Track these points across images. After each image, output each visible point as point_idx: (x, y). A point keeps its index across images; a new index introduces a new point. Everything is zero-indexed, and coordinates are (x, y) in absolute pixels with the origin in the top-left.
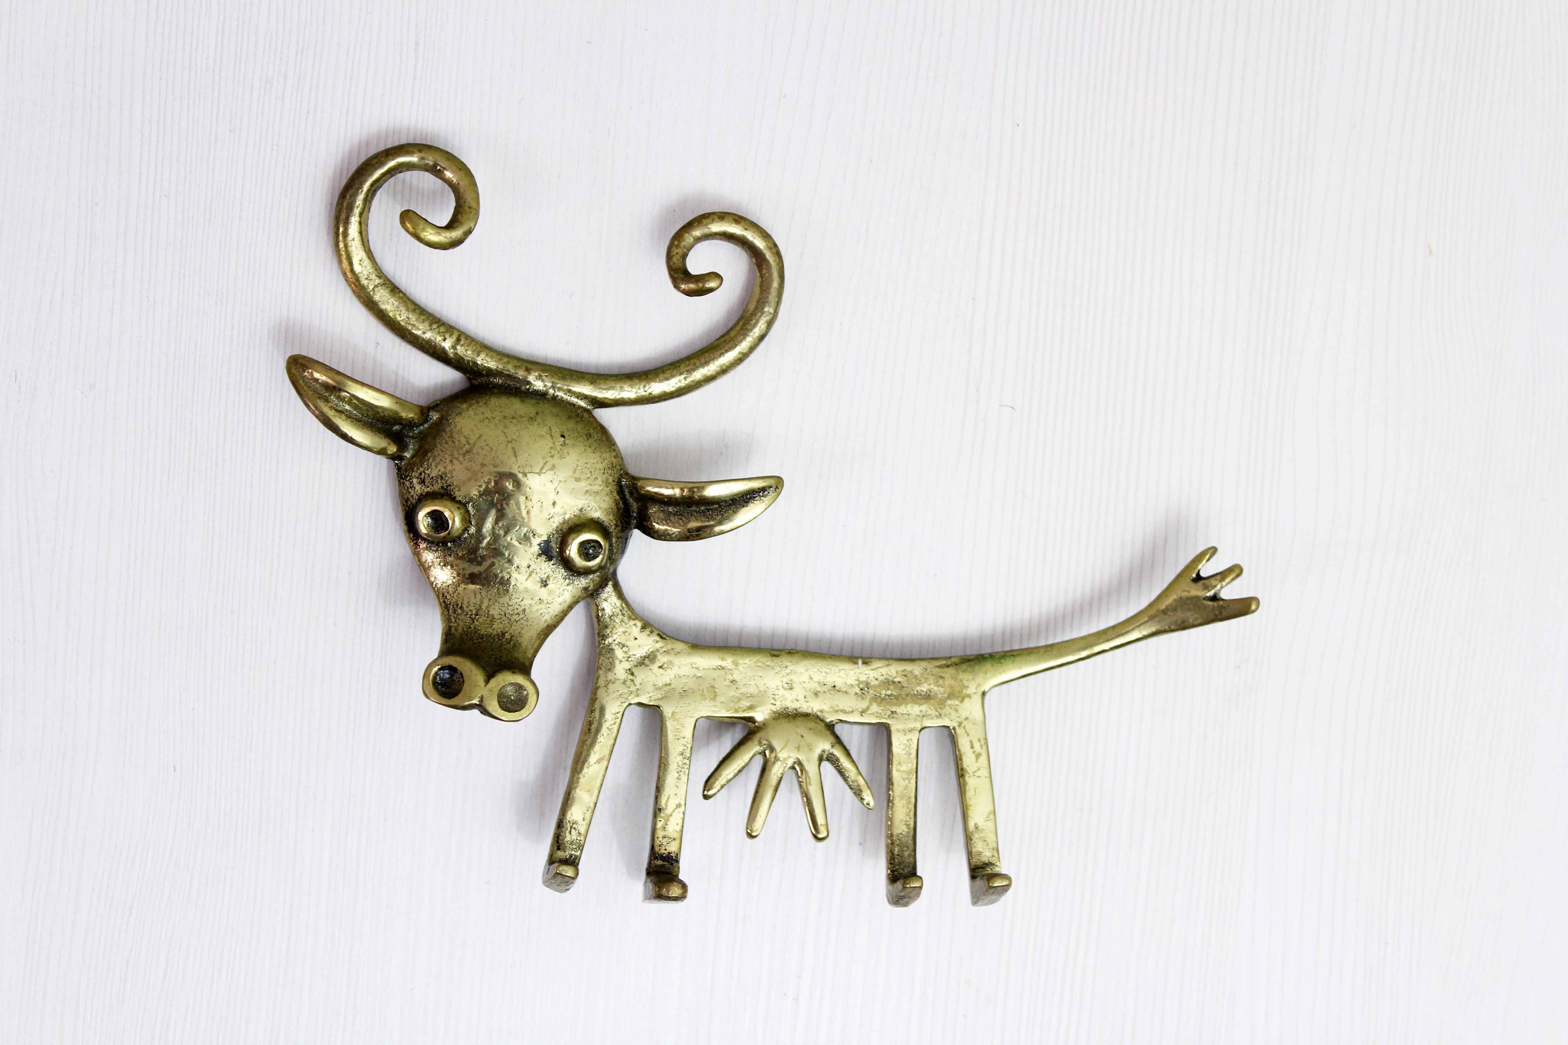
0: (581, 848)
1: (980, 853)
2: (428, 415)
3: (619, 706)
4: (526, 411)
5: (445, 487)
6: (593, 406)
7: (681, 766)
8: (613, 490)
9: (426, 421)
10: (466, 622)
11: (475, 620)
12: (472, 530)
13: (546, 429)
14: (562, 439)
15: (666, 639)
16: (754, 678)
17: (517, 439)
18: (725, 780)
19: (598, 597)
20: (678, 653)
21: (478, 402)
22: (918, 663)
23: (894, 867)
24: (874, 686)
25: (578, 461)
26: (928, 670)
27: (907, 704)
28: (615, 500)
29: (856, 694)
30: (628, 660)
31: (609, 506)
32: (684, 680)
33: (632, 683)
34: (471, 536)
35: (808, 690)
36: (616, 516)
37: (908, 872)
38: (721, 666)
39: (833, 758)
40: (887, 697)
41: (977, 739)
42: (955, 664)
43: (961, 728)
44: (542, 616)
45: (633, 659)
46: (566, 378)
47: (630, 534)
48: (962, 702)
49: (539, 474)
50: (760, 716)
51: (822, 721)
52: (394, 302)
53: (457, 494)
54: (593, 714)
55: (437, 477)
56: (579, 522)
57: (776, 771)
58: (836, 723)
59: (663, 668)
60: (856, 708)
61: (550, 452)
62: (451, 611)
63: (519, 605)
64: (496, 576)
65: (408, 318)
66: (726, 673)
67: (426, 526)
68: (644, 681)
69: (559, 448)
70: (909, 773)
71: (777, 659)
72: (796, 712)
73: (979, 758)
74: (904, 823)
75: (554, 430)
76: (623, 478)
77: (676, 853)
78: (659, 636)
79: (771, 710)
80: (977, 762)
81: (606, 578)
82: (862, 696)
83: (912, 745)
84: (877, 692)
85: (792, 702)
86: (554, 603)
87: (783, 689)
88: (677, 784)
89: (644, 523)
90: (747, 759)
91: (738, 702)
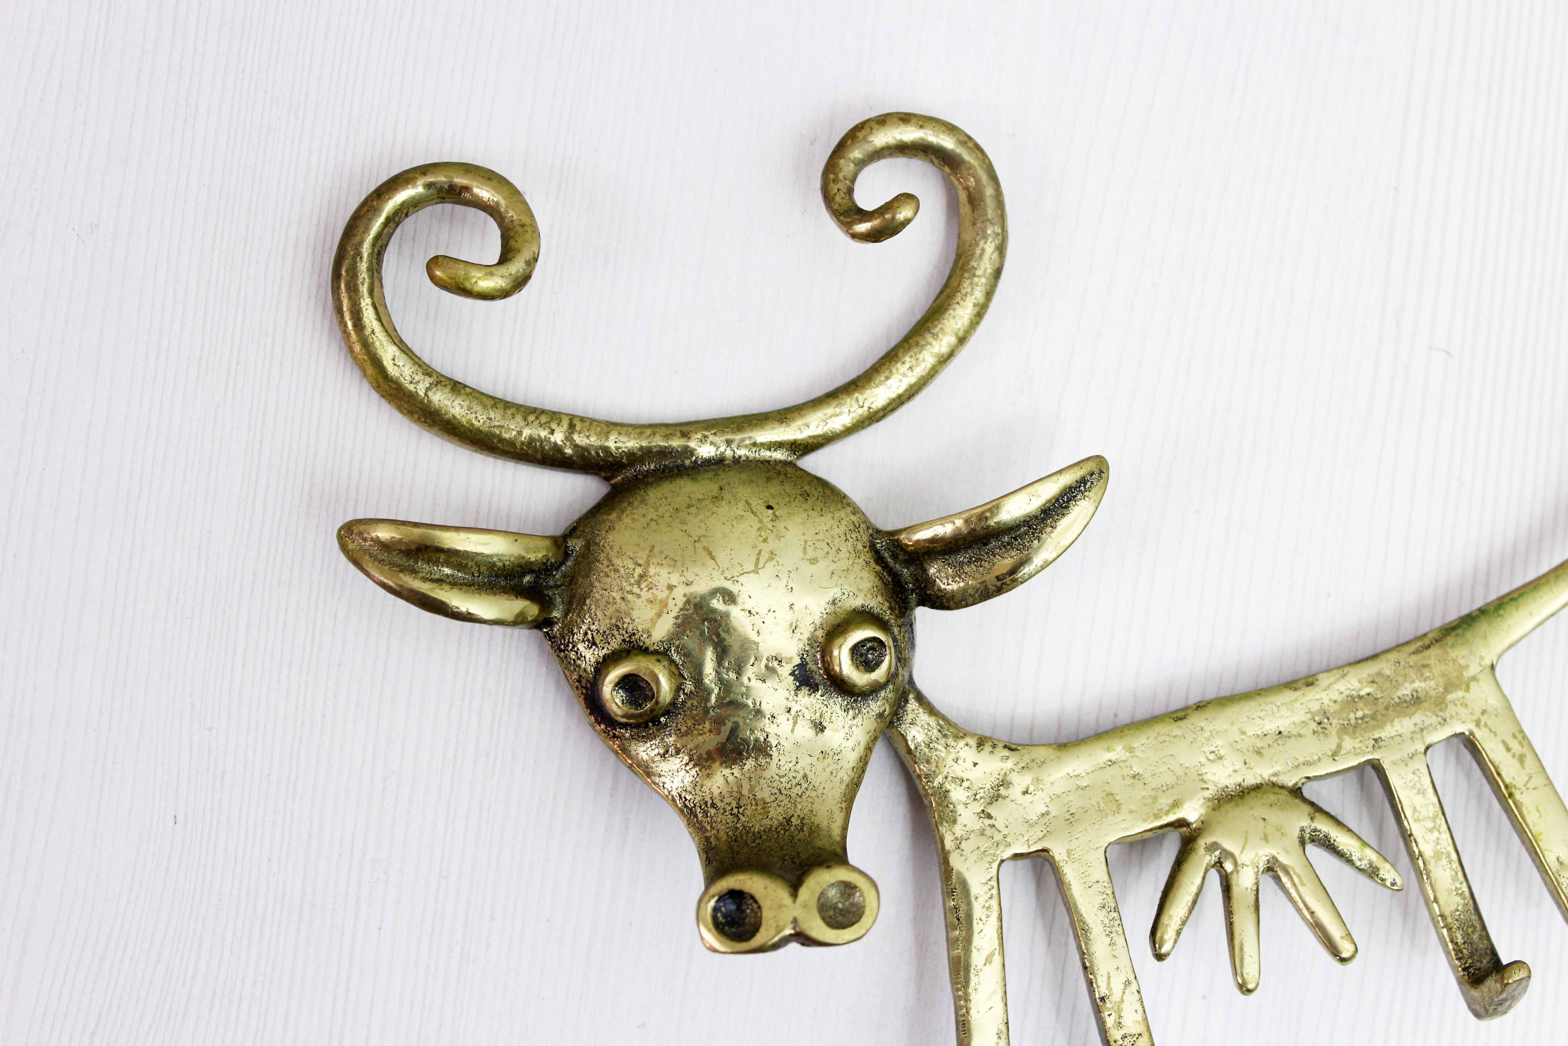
2: (566, 547)
3: (988, 869)
4: (704, 491)
5: (628, 639)
6: (795, 454)
8: (868, 560)
9: (567, 555)
10: (727, 823)
11: (740, 816)
12: (689, 686)
13: (741, 505)
14: (770, 511)
15: (1019, 750)
16: (1163, 760)
17: (707, 534)
18: (1177, 924)
19: (900, 724)
20: (1043, 763)
21: (632, 503)
22: (1382, 657)
23: (1466, 963)
24: (1335, 712)
25: (804, 534)
26: (1402, 663)
27: (1392, 721)
28: (876, 572)
29: (1314, 732)
30: (975, 799)
31: (871, 584)
33: (994, 829)
34: (689, 696)
35: (1245, 751)
37: (1488, 962)
38: (1110, 761)
39: (1319, 836)
40: (1360, 721)
41: (1510, 735)
42: (1436, 641)
43: (1481, 726)
44: (834, 774)
45: (982, 795)
46: (743, 427)
47: (913, 617)
48: (1468, 689)
49: (756, 571)
50: (1192, 812)
51: (1282, 787)
52: (463, 403)
53: (648, 642)
54: (955, 894)
55: (610, 629)
56: (838, 621)
57: (1244, 881)
58: (1303, 784)
59: (1029, 792)
60: (1323, 752)
61: (760, 536)
62: (700, 815)
63: (795, 771)
64: (746, 742)
65: (490, 419)
66: (1120, 767)
67: (620, 704)
68: (1010, 821)
69: (770, 525)
70: (1435, 818)
71: (1185, 721)
72: (1241, 789)
73: (1524, 761)
74: (1455, 893)
75: (754, 504)
76: (875, 539)
78: (1007, 749)
79: (1204, 799)
80: (1523, 768)
81: (903, 690)
82: (1323, 732)
83: (1422, 779)
84: (1343, 719)
85: (1230, 776)
86: (844, 750)
87: (1210, 762)
88: (1113, 952)
89: (928, 592)
90: (1198, 881)
91: (1154, 803)
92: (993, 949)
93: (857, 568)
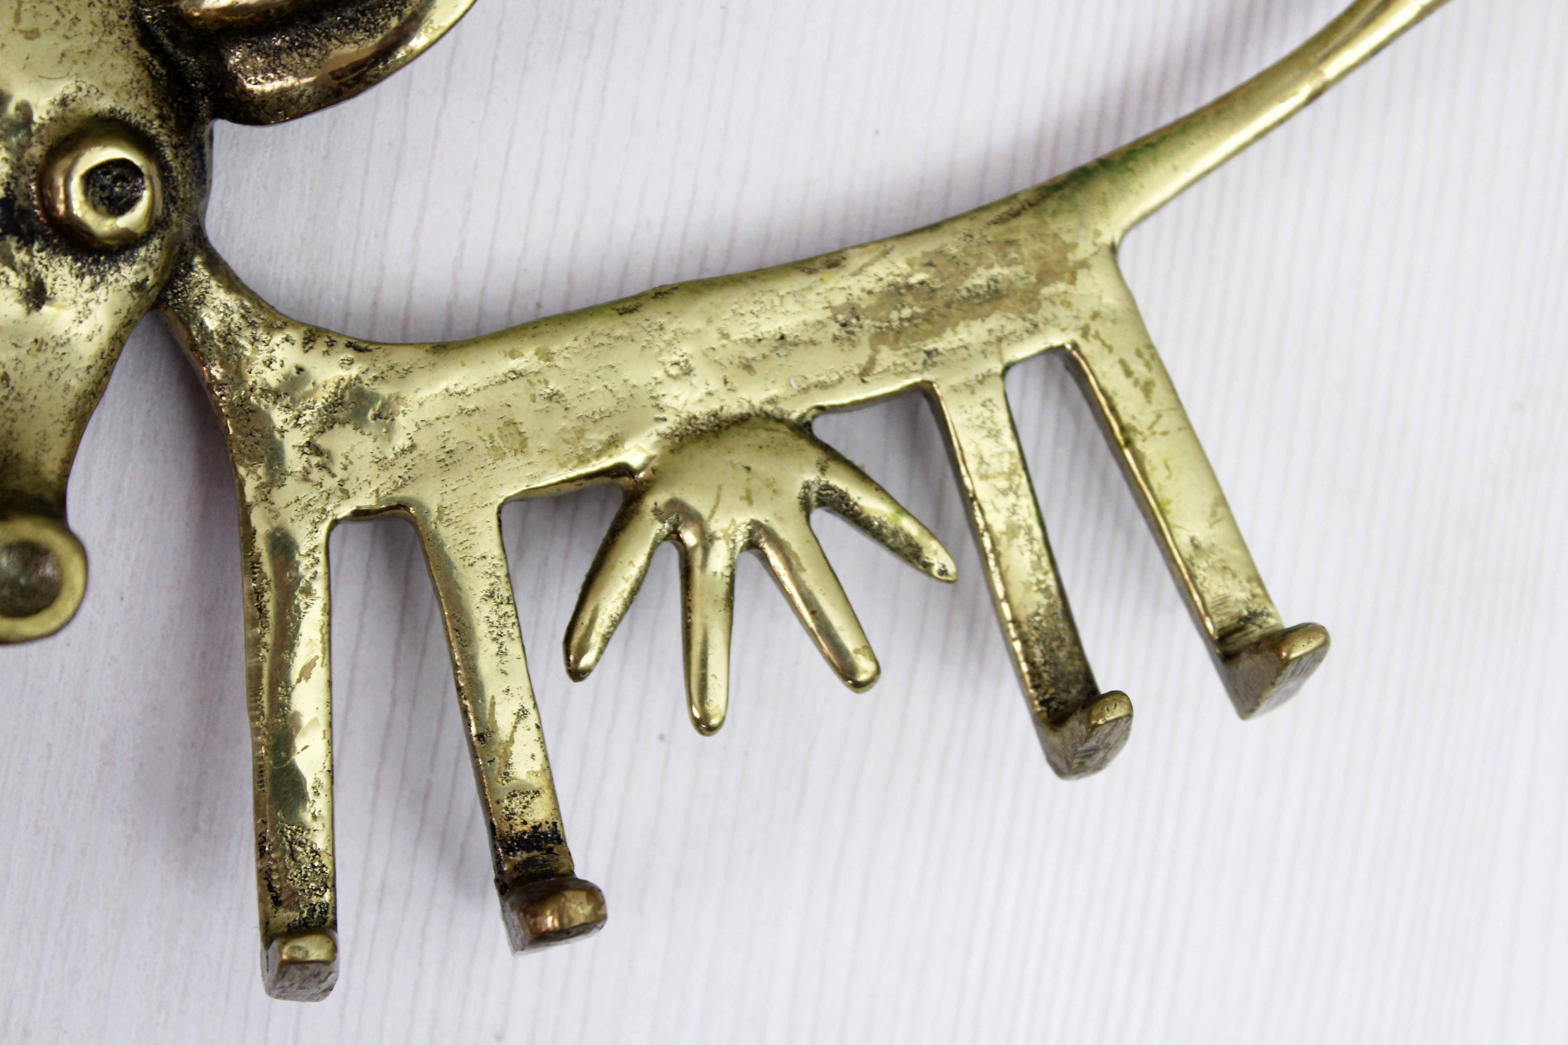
0: (330, 884)
1: (1223, 601)
7: (496, 624)
8: (126, 38)
15: (370, 350)
16: (599, 374)
18: (608, 623)
19: (179, 300)
20: (408, 371)
22: (946, 227)
23: (1045, 693)
24: (869, 308)
26: (977, 236)
27: (954, 325)
29: (836, 338)
30: (297, 425)
31: (129, 76)
32: (440, 428)
35: (727, 364)
36: (153, 97)
37: (1079, 693)
38: (514, 372)
39: (831, 495)
40: (906, 324)
41: (1133, 351)
42: (1031, 205)
43: (1091, 337)
44: (55, 377)
45: (308, 418)
47: (206, 134)
48: (1073, 281)
50: (637, 455)
51: (781, 421)
54: (256, 570)
56: (68, 131)
57: (715, 564)
58: (814, 417)
60: (847, 369)
66: (529, 382)
70: (1012, 473)
71: (636, 316)
72: (717, 421)
73: (1152, 392)
74: (1035, 588)
76: (143, 7)
77: (550, 821)
78: (351, 349)
79: (659, 434)
80: (1149, 402)
81: (182, 248)
82: (849, 339)
83: (995, 415)
84: (881, 321)
85: (701, 401)
86: (73, 340)
87: (670, 380)
88: (501, 666)
89: (226, 95)
90: (641, 560)
91: (579, 438)
92: (312, 656)
93: (106, 49)
